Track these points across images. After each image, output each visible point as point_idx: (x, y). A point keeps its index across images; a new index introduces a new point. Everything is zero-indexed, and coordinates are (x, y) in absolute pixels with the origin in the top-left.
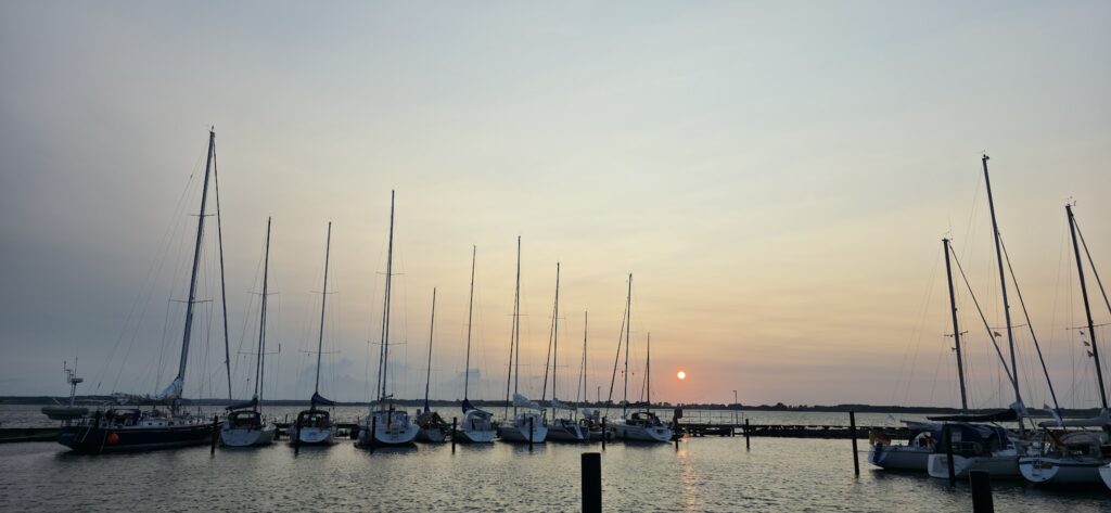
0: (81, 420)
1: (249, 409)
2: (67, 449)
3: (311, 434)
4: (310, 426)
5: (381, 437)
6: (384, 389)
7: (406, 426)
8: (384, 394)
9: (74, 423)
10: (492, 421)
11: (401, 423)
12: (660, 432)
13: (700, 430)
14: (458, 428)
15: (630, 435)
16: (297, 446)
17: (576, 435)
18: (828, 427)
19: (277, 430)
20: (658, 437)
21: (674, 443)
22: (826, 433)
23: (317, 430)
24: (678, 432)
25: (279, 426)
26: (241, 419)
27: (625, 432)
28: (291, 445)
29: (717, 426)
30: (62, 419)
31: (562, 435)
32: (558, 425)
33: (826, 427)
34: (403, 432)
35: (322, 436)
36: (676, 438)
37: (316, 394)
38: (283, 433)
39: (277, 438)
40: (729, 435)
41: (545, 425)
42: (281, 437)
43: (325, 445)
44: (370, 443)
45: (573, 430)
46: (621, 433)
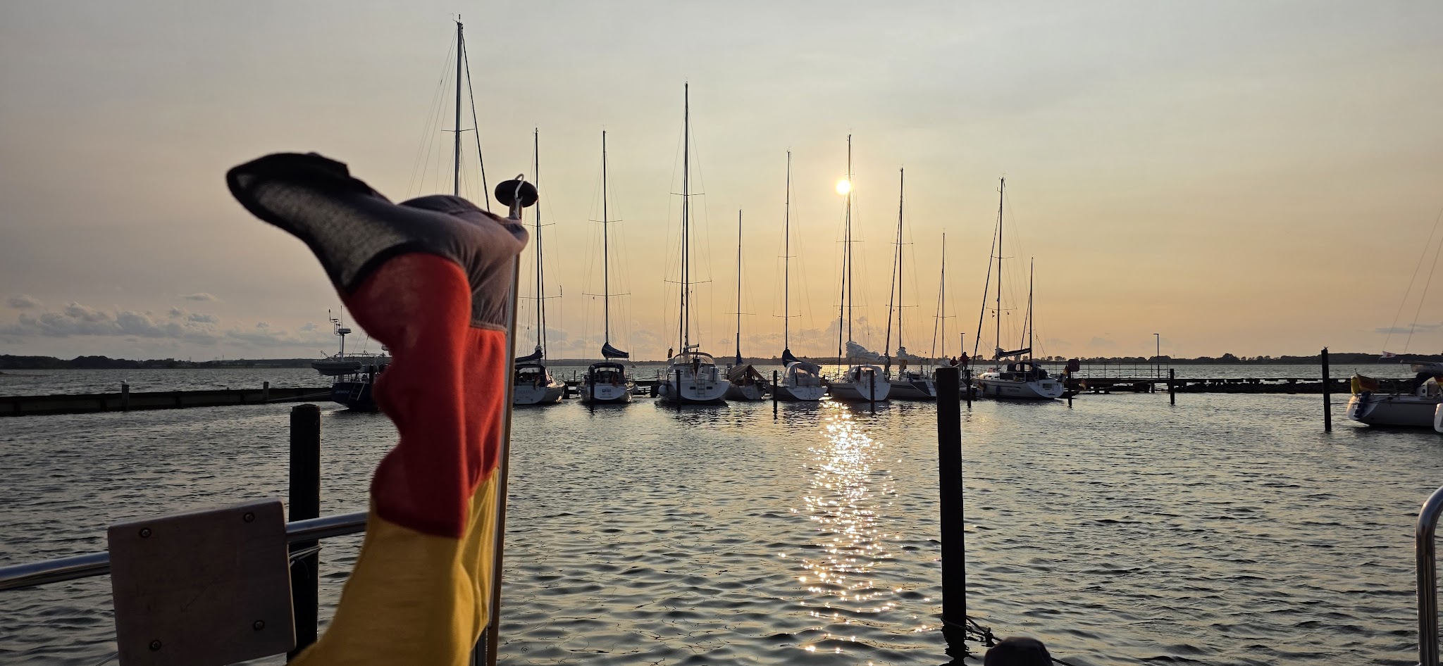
0: (354, 375)
1: (533, 362)
2: (344, 408)
3: (604, 391)
4: (603, 382)
5: (686, 394)
6: (686, 337)
7: (713, 379)
8: (687, 343)
9: (347, 378)
10: (821, 376)
11: (707, 377)
12: (1046, 386)
13: (1105, 386)
14: (779, 384)
15: (1005, 391)
16: (592, 404)
17: (928, 392)
18: (1296, 380)
19: (566, 387)
20: (1044, 393)
21: (1066, 401)
22: (1291, 387)
23: (609, 386)
24: (1072, 388)
25: (569, 383)
26: (525, 374)
27: (999, 388)
28: (584, 403)
29: (1130, 380)
30: (334, 374)
31: (910, 392)
32: (904, 379)
33: (1293, 381)
34: (710, 388)
35: (616, 393)
36: (1069, 396)
37: (607, 344)
38: (573, 392)
39: (566, 397)
40: (1147, 392)
41: (887, 380)
42: (572, 396)
43: (621, 403)
44: (672, 400)
45: (923, 386)
46: (992, 389)
